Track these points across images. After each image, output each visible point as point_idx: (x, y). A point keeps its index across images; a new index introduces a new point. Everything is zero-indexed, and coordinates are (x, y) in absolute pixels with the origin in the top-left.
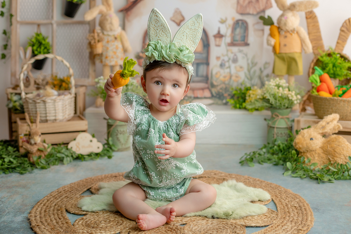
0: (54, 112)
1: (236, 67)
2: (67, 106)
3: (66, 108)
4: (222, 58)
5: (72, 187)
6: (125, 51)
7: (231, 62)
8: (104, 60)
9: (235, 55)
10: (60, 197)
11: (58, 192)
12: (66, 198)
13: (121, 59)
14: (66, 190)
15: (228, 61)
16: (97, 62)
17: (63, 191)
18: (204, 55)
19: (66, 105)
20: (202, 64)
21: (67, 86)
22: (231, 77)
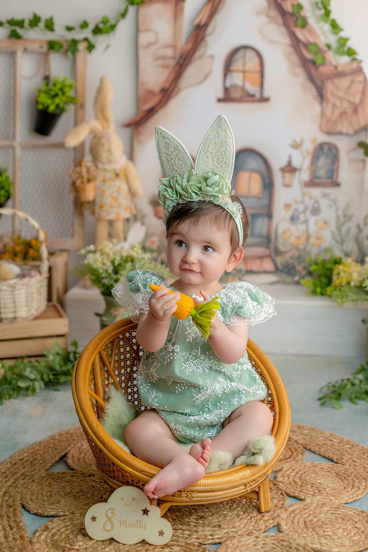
0: (12, 305)
1: (316, 223)
2: (35, 295)
3: (33, 298)
4: (294, 206)
5: (36, 451)
6: (133, 194)
7: (308, 213)
8: (97, 210)
9: (316, 202)
10: (13, 476)
11: (10, 463)
12: (23, 477)
13: (126, 209)
14: (25, 459)
15: (304, 212)
16: (87, 213)
17: (19, 461)
18: (265, 202)
19: (32, 294)
20: (261, 215)
21: (36, 254)
22: (308, 238)
